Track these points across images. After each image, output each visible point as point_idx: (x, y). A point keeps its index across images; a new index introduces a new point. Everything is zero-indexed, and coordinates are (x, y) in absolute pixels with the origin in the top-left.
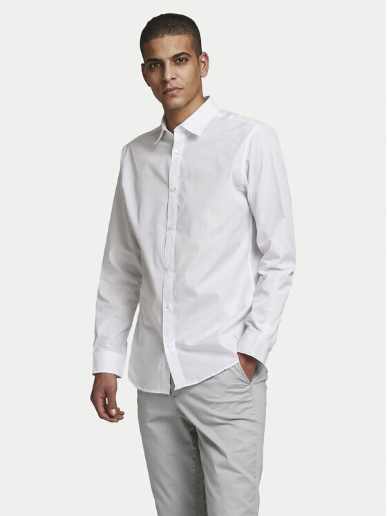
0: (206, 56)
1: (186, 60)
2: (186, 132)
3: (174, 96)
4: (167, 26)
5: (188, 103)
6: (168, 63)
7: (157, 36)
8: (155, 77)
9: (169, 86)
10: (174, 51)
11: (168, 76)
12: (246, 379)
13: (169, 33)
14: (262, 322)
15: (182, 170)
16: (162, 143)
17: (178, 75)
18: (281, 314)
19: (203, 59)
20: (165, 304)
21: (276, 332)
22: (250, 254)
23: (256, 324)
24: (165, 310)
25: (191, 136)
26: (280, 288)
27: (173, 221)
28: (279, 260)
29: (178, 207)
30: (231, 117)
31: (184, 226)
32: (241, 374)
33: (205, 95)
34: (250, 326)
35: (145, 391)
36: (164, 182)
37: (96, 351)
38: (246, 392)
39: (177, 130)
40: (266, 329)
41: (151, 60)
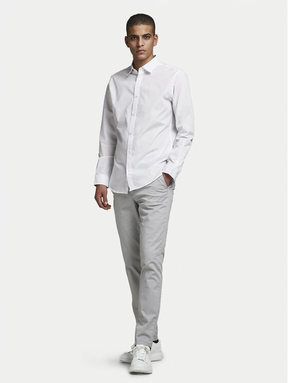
0: (157, 36)
1: (149, 37)
2: (145, 70)
3: (142, 54)
4: (142, 20)
5: (148, 58)
6: (141, 38)
7: (137, 24)
8: (134, 44)
9: (140, 49)
10: (144, 33)
11: (141, 44)
12: (165, 185)
13: (143, 23)
14: (176, 160)
15: (141, 88)
16: (131, 75)
17: (145, 44)
18: (185, 157)
19: (156, 38)
20: (128, 150)
21: (182, 165)
22: (170, 131)
23: (172, 160)
24: (128, 153)
25: (147, 73)
26: (185, 146)
27: (135, 111)
28: (187, 134)
29: (138, 105)
30: (166, 66)
31: (140, 113)
32: (164, 183)
33: (154, 55)
34: (170, 161)
35: (117, 192)
36: (132, 93)
37: (97, 174)
38: (166, 192)
39: (140, 69)
40: (177, 163)
41: (132, 35)
